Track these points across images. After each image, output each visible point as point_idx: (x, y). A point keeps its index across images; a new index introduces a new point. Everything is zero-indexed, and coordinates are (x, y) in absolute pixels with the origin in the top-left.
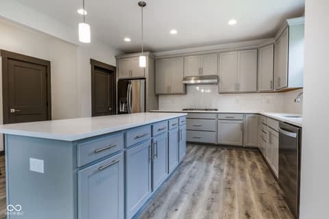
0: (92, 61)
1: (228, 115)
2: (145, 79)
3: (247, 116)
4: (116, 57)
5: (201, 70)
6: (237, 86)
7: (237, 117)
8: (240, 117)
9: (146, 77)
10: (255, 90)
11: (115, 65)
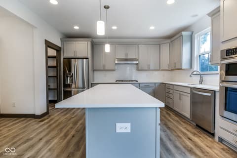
0: (46, 41)
1: (146, 84)
2: (88, 58)
3: (156, 84)
4: (61, 39)
5: (126, 55)
6: (149, 66)
7: (151, 85)
8: (153, 85)
9: (88, 57)
10: (158, 69)
11: (60, 46)
